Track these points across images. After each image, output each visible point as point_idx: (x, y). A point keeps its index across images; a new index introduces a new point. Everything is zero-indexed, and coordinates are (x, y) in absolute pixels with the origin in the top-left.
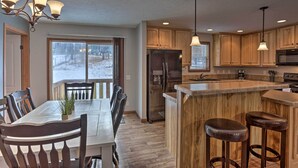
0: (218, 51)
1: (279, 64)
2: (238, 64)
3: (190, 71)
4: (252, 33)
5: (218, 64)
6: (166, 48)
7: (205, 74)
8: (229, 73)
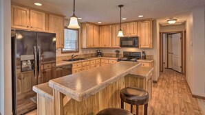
0: (84, 36)
1: (122, 46)
2: (98, 46)
3: (62, 53)
4: (106, 25)
5: (84, 46)
6: (39, 30)
7: (75, 54)
8: (92, 52)
